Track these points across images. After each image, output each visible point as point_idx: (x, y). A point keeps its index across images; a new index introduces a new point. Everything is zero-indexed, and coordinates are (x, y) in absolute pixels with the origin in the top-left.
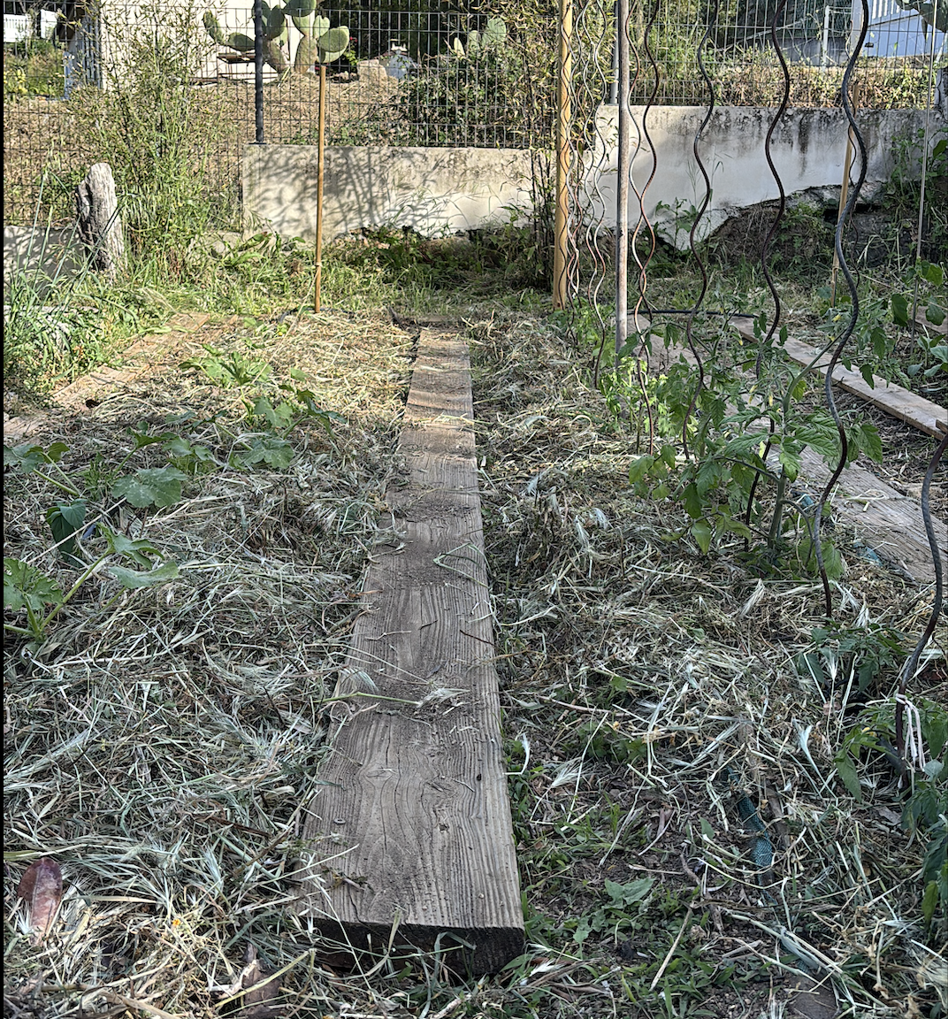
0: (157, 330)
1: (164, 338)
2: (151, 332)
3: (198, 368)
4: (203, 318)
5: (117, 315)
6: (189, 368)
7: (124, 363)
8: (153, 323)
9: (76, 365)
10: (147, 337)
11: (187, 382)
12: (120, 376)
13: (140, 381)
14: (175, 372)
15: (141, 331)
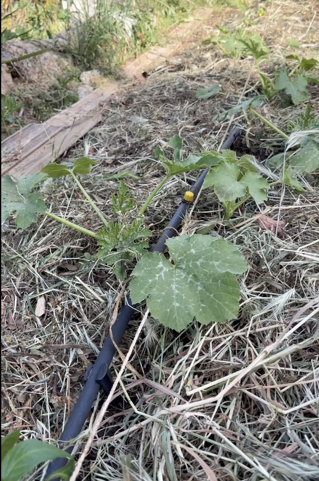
0: (186, 20)
1: (190, 25)
2: (183, 22)
3: (214, 43)
4: (210, 10)
5: (163, 12)
6: (209, 43)
7: (168, 42)
8: (183, 16)
9: (139, 47)
10: (181, 25)
11: (208, 55)
12: (166, 51)
13: (176, 54)
14: (198, 48)
15: (177, 21)
